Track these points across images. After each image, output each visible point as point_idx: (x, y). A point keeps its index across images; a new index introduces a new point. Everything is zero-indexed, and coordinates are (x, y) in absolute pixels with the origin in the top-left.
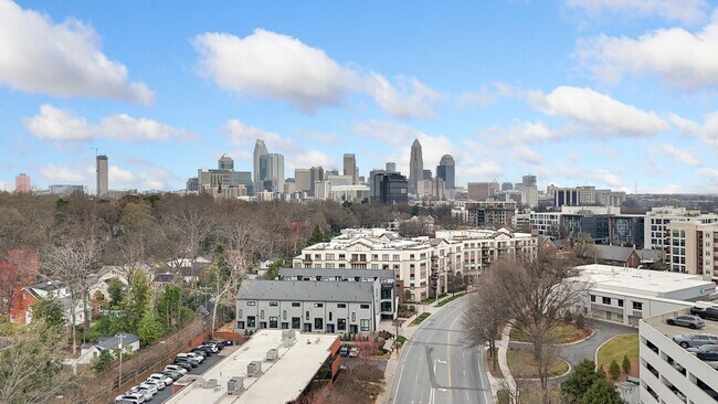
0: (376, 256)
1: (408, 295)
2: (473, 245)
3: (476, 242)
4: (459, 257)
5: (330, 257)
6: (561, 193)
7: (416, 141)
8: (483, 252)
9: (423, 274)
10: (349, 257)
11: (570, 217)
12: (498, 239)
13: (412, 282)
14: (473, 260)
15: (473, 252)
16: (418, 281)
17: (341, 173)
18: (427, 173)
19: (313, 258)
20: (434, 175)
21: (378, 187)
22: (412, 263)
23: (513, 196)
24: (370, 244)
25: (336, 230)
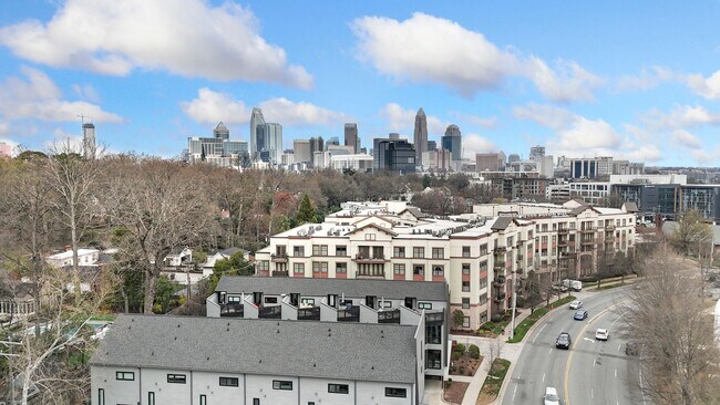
0: (402, 250)
1: (459, 318)
2: (545, 226)
3: (549, 222)
4: (530, 246)
5: (320, 250)
6: (578, 164)
7: (421, 110)
8: (560, 236)
9: (483, 281)
10: (353, 251)
11: (624, 187)
12: (582, 217)
13: (466, 295)
14: (544, 251)
15: (545, 238)
16: (475, 293)
17: (342, 142)
18: (431, 145)
19: (290, 252)
20: (439, 145)
21: (383, 156)
22: (467, 261)
23: (529, 167)
24: (388, 226)
25: (334, 204)
